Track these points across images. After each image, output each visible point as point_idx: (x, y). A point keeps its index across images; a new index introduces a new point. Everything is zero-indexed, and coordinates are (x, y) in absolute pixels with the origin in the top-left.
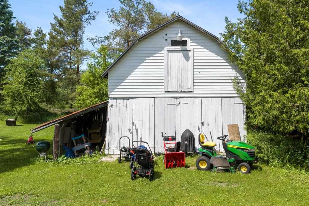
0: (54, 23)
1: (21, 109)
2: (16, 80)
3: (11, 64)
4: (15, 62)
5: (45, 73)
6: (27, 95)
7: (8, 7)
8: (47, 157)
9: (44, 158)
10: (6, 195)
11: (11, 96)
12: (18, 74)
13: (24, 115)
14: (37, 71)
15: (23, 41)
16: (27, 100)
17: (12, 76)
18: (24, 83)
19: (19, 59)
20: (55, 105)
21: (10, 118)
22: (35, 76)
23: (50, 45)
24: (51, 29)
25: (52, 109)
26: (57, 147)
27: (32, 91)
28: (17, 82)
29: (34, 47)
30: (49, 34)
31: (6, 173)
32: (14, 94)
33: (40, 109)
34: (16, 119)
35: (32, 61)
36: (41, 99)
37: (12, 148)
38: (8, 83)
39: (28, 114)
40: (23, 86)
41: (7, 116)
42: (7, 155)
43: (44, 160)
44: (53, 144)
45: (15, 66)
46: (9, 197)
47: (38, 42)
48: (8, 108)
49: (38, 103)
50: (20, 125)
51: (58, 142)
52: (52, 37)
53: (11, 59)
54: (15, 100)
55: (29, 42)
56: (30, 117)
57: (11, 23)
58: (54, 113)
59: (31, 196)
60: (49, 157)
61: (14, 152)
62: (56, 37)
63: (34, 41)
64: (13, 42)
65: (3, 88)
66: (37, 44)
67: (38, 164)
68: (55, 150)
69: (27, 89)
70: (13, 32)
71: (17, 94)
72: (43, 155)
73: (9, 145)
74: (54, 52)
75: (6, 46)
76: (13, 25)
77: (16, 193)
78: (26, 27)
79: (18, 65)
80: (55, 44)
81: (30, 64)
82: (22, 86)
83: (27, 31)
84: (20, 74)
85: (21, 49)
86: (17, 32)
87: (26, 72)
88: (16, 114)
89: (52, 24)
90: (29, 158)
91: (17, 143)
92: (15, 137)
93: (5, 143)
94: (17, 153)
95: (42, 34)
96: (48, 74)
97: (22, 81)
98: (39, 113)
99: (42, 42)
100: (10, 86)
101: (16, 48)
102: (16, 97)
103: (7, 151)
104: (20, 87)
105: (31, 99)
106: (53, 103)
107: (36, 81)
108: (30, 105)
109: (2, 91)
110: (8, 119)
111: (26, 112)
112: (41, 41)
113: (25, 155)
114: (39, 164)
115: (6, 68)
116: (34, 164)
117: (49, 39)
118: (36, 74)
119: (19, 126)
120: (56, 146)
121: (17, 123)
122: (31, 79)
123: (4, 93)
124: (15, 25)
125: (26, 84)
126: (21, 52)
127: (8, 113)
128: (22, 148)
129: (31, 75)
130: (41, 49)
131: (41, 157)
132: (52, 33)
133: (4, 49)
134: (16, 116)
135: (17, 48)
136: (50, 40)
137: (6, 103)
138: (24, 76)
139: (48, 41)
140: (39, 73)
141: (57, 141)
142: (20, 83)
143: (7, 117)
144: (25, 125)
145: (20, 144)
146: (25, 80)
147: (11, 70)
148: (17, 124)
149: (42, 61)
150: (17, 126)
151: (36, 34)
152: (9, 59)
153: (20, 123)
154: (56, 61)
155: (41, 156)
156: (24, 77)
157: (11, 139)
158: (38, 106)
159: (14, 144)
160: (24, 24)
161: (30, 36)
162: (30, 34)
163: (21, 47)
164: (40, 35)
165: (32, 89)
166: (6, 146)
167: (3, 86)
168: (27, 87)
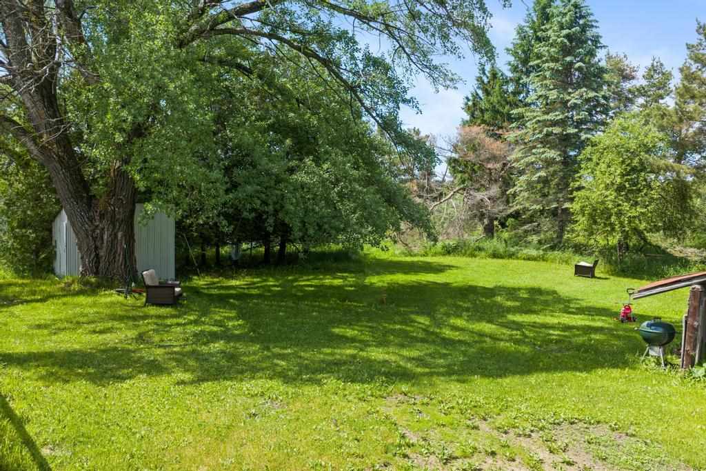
0: (695, 42)
1: (606, 242)
2: (600, 181)
3: (592, 146)
4: (600, 143)
5: (666, 162)
6: (621, 214)
7: (592, 26)
8: (666, 360)
9: (658, 359)
10: (580, 421)
11: (589, 214)
12: (604, 168)
13: (612, 256)
14: (647, 159)
15: (619, 95)
16: (621, 224)
17: (593, 173)
18: (615, 187)
19: (609, 134)
20: (684, 238)
21: (583, 260)
22: (641, 171)
23: (681, 96)
24: (687, 57)
25: (677, 249)
26: (692, 340)
27: (632, 205)
28: (603, 185)
29: (642, 105)
30: (681, 70)
31: (578, 374)
32: (595, 210)
33: (649, 246)
34: (596, 263)
35: (637, 138)
36: (652, 224)
37: (588, 323)
38: (583, 188)
39: (620, 255)
40: (614, 194)
41: (577, 255)
42: (578, 336)
43: (658, 364)
44: (684, 332)
45: (601, 150)
46: (585, 426)
47: (652, 93)
48: (581, 239)
49: (645, 232)
50: (604, 277)
51: (696, 329)
52: (689, 77)
53: (593, 135)
54: (595, 222)
55: (630, 96)
56: (626, 263)
57: (596, 59)
58: (683, 257)
59: (632, 439)
60: (669, 361)
61: (590, 333)
62: (699, 75)
63: (643, 91)
64: (597, 101)
65: (575, 197)
66: (649, 97)
67: (643, 370)
68: (688, 348)
69: (622, 200)
70: (599, 77)
71: (600, 210)
72: (656, 352)
73: (581, 316)
74: (691, 113)
75: (583, 111)
76: (599, 63)
77: (598, 422)
78: (626, 63)
79: (605, 149)
80: (696, 92)
81: (633, 145)
82: (612, 193)
83: (627, 72)
84: (609, 166)
85: (614, 113)
86: (607, 77)
87: (623, 162)
88: (596, 253)
89: (689, 47)
90: (623, 353)
91: (597, 315)
92: (592, 301)
93: (574, 310)
94: (598, 338)
95: (663, 74)
96: (672, 167)
97: (613, 184)
98: (646, 256)
99: (661, 92)
100: (588, 193)
101: (602, 112)
102: (599, 216)
103: (577, 328)
104: (607, 196)
105: (630, 222)
106: (680, 234)
107: (644, 183)
108: (626, 236)
109: (572, 203)
110: (579, 262)
111: (616, 251)
112: (659, 89)
113: (616, 345)
114: (646, 370)
115: (581, 157)
116: (634, 369)
117: (679, 81)
118: (643, 167)
119: (599, 278)
120: (690, 337)
121: (597, 273)
122: (633, 177)
123: (574, 208)
124: (603, 64)
125: (620, 189)
126: (613, 119)
127: (579, 249)
128: (607, 328)
129: (634, 170)
130: (659, 109)
131: (652, 356)
132: (689, 68)
133: (581, 117)
134: (596, 256)
135: (605, 111)
136: (684, 84)
137: (577, 228)
138: (618, 172)
139: (676, 89)
140: (651, 165)
141: (692, 326)
142: (607, 188)
143: (577, 257)
144: (612, 277)
145: (603, 318)
146: (618, 180)
147: (590, 160)
148: (596, 275)
149: (661, 135)
150: (596, 279)
151: (649, 77)
152: (589, 136)
153: (602, 272)
154: (696, 134)
155: (651, 353)
156: (617, 174)
157: (584, 304)
158: (645, 239)
159: (593, 315)
160: (622, 56)
161: (634, 82)
162: (633, 78)
163: (613, 109)
164: (657, 76)
165: (633, 201)
166: (576, 316)
167: (575, 193)
168: (622, 196)
